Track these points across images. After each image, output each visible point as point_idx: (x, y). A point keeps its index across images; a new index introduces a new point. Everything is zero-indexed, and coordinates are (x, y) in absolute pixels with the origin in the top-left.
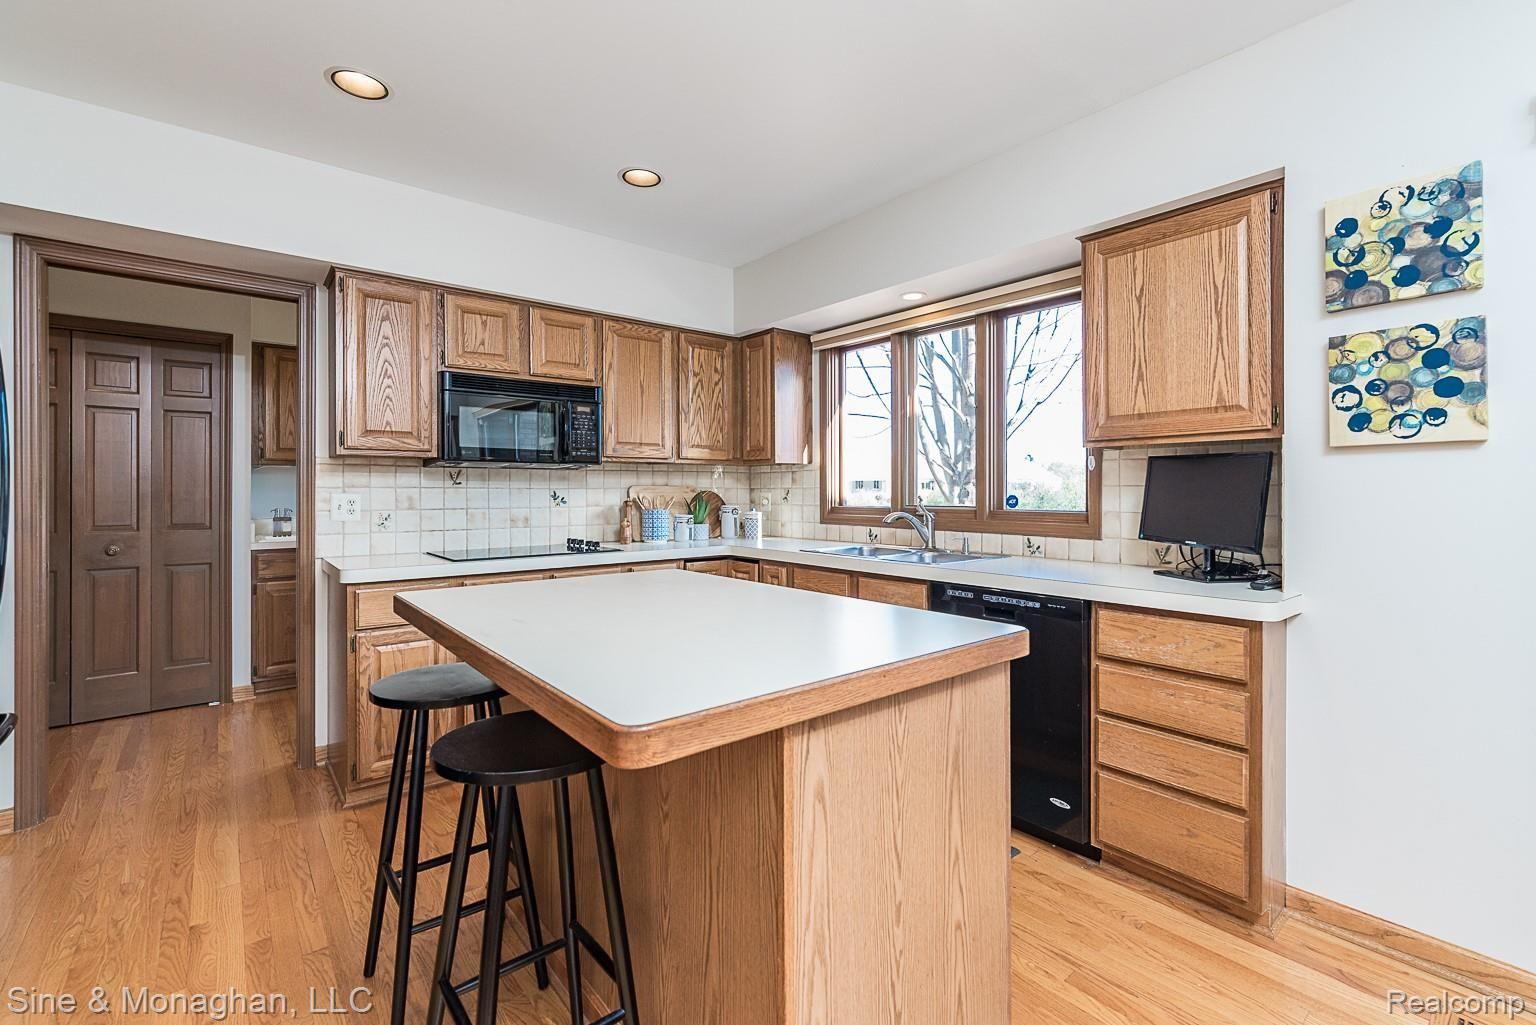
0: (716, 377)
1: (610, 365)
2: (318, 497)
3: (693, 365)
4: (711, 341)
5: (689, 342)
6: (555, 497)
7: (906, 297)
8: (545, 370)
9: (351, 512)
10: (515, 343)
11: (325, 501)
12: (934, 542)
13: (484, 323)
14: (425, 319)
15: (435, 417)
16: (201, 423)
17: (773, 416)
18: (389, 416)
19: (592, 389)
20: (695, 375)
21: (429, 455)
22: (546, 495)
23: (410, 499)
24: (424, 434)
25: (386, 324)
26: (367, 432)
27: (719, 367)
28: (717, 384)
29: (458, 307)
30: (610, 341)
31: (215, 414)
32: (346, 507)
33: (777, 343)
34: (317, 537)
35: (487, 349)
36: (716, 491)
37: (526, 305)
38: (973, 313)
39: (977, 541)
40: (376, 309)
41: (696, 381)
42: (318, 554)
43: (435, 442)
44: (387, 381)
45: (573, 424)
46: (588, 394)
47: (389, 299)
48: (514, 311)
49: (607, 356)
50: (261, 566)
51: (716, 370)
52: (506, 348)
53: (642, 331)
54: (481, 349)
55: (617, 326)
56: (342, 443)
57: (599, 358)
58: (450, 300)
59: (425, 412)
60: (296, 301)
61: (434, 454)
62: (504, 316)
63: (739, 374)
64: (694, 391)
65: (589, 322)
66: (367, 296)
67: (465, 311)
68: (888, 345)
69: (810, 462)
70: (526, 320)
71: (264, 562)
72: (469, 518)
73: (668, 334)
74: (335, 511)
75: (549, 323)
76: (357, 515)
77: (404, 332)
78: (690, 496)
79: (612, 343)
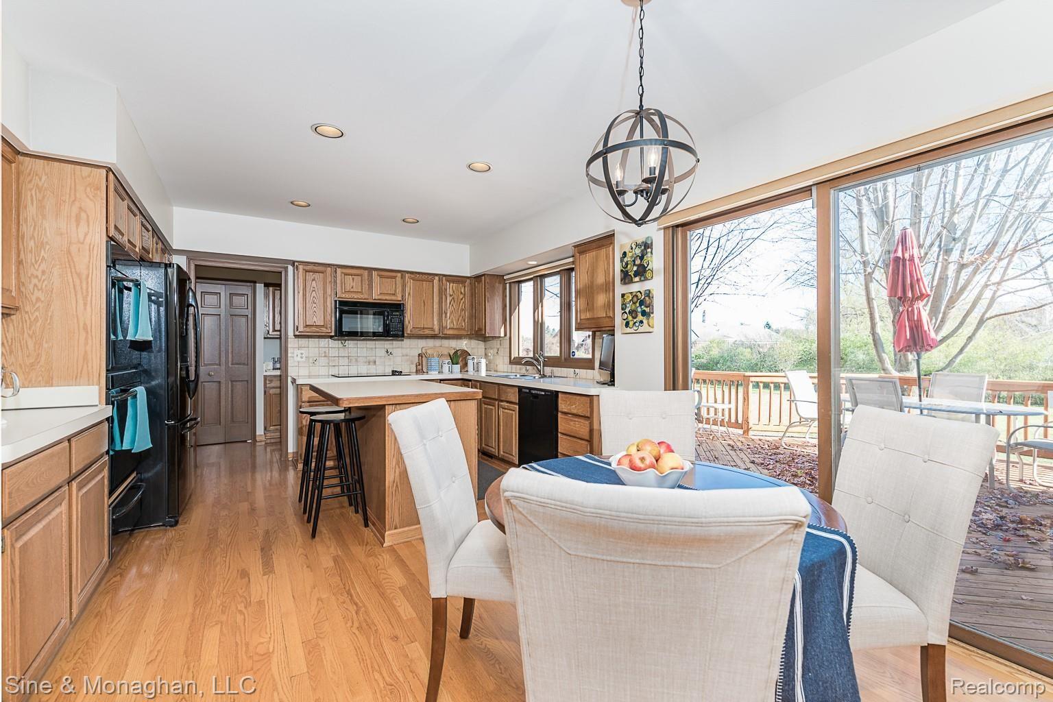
0: (461, 297)
1: (409, 294)
2: (289, 352)
3: (449, 291)
4: (458, 279)
5: (447, 281)
6: (387, 352)
7: (530, 263)
8: (380, 297)
9: (302, 358)
10: (366, 286)
11: (291, 353)
12: (543, 371)
13: (353, 279)
14: (329, 279)
15: (333, 319)
16: (244, 319)
17: (485, 314)
18: (315, 319)
19: (400, 305)
20: (451, 296)
21: (331, 334)
22: (384, 352)
23: (325, 352)
24: (329, 326)
25: (314, 282)
26: (307, 326)
27: (463, 291)
28: (462, 299)
29: (342, 273)
30: (409, 283)
31: (249, 316)
32: (299, 356)
33: (488, 280)
34: (289, 368)
35: (354, 290)
36: (466, 349)
37: (370, 270)
38: (558, 270)
39: (558, 371)
40: (310, 276)
41: (451, 298)
42: (289, 375)
43: (333, 329)
44: (314, 305)
45: (391, 321)
46: (398, 307)
47: (315, 272)
48: (366, 273)
49: (407, 290)
50: (268, 382)
51: (461, 293)
52: (362, 289)
53: (424, 277)
54: (352, 290)
55: (413, 276)
56: (297, 330)
57: (403, 290)
58: (339, 271)
59: (329, 317)
60: (281, 273)
61: (333, 334)
62: (361, 275)
63: (473, 295)
64: (450, 303)
65: (399, 275)
66: (306, 271)
67: (346, 274)
68: (532, 283)
69: (505, 335)
70: (370, 276)
71: (269, 381)
72: (350, 361)
73: (437, 278)
74: (295, 357)
75: (381, 277)
76: (304, 359)
77: (321, 285)
78: (452, 352)
79: (410, 284)
